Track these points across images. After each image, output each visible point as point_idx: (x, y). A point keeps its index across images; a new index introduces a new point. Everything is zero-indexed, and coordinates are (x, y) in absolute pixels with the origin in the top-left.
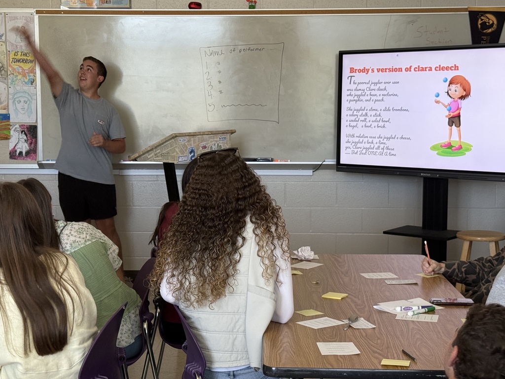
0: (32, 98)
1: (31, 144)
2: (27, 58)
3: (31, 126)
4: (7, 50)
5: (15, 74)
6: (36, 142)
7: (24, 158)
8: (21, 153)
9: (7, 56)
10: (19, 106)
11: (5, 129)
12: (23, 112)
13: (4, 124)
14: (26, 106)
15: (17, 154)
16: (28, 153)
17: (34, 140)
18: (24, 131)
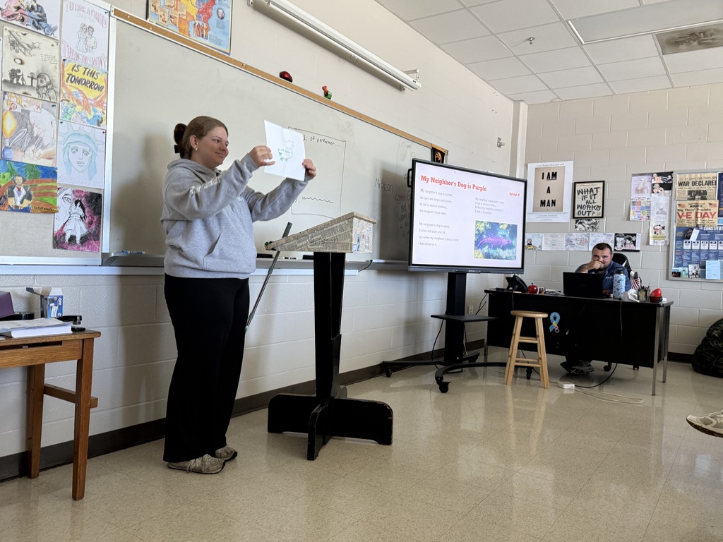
0: (96, 148)
1: (90, 224)
2: (93, 80)
3: (92, 194)
4: (60, 57)
5: (71, 102)
6: (99, 222)
7: (79, 247)
8: (72, 238)
9: (60, 67)
10: (74, 158)
11: (46, 194)
12: (80, 169)
13: (46, 184)
14: (86, 159)
15: (67, 240)
16: (84, 239)
17: (96, 218)
18: (80, 201)
